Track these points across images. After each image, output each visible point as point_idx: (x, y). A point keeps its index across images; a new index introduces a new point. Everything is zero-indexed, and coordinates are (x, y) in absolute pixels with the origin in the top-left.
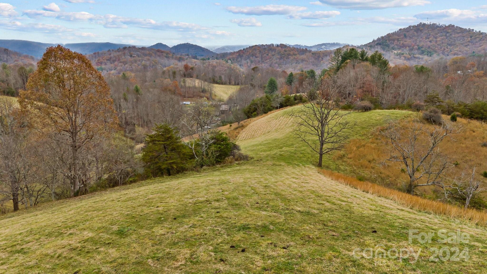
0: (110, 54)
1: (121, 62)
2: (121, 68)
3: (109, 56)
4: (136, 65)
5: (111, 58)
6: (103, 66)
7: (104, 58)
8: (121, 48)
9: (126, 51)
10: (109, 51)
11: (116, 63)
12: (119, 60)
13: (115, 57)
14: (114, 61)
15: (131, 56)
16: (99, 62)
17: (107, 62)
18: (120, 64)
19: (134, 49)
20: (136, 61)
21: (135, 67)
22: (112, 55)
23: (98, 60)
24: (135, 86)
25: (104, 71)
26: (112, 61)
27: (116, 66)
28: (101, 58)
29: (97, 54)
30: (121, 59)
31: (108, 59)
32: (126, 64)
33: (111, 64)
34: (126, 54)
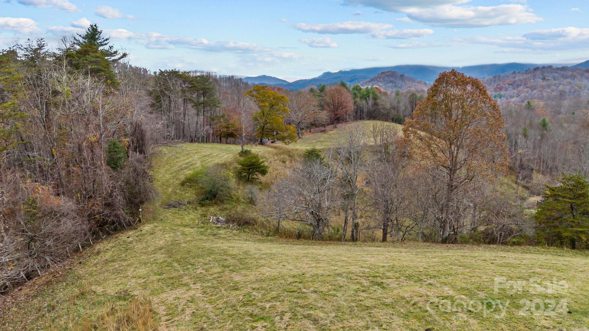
0: (515, 77)
1: (527, 87)
2: (527, 95)
3: (512, 80)
4: (548, 90)
5: (515, 82)
6: (503, 93)
7: (505, 83)
8: (532, 69)
9: (538, 73)
10: (514, 73)
11: (521, 88)
12: (525, 84)
13: (521, 80)
14: (518, 86)
15: (544, 79)
16: (498, 88)
17: (509, 88)
18: (526, 90)
19: (549, 70)
20: (549, 86)
21: (546, 93)
22: (517, 78)
23: (497, 85)
24: (542, 118)
25: (502, 98)
26: (515, 86)
27: (520, 91)
28: (501, 83)
29: (497, 78)
30: (528, 82)
31: (510, 83)
32: (535, 89)
33: (514, 89)
34: (537, 76)
